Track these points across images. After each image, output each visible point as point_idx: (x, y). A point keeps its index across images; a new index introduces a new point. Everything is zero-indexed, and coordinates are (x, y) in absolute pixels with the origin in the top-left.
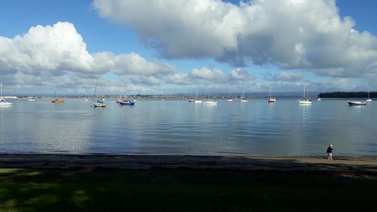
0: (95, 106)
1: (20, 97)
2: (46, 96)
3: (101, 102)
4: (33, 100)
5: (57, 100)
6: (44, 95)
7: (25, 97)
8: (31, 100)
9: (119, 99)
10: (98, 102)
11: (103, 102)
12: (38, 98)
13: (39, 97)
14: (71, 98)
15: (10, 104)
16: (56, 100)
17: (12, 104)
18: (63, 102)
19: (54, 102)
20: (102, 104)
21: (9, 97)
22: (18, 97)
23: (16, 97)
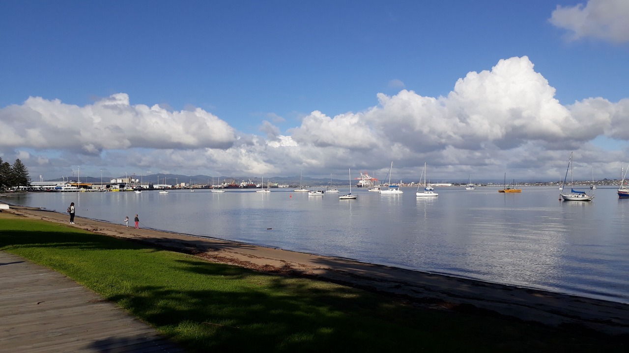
0: (566, 200)
1: (457, 184)
2: (495, 182)
3: (580, 192)
4: (473, 189)
5: (508, 189)
6: (490, 181)
7: (464, 184)
8: (469, 189)
9: (623, 187)
10: (573, 191)
11: (584, 193)
12: (482, 185)
13: (484, 184)
14: (537, 185)
15: (436, 195)
16: (507, 187)
17: (437, 194)
18: (519, 192)
19: (504, 192)
20: (583, 196)
21: (441, 185)
22: (453, 184)
23: (450, 185)
